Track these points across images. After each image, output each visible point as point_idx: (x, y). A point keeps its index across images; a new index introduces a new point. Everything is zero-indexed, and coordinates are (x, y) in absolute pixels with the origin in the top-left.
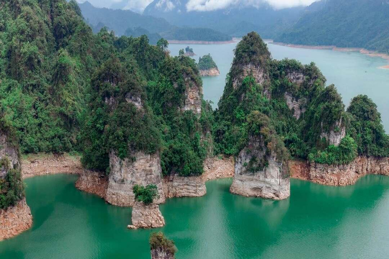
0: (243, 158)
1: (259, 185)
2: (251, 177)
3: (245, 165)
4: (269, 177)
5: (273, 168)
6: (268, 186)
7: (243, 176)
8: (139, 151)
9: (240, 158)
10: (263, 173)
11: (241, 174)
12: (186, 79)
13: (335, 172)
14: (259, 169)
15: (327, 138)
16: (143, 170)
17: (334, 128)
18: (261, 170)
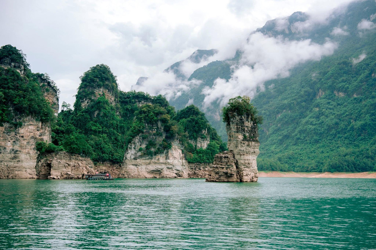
0: (138, 144)
1: (159, 167)
2: (148, 161)
3: (140, 150)
4: (171, 158)
5: (175, 149)
6: (170, 166)
7: (138, 160)
8: (28, 115)
9: (134, 143)
10: (164, 155)
11: (135, 159)
13: (206, 169)
14: (158, 152)
15: (194, 144)
16: (32, 137)
17: (202, 135)
18: (162, 153)
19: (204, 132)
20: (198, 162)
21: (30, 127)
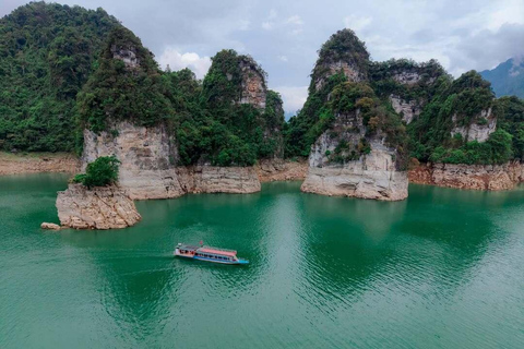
0: (324, 146)
1: (353, 180)
2: (337, 170)
3: (327, 154)
4: (370, 169)
5: (378, 154)
6: (368, 181)
7: (324, 169)
8: (122, 120)
9: (319, 145)
10: (359, 163)
11: (319, 166)
12: (244, 69)
13: (478, 174)
14: (352, 158)
15: (463, 134)
16: (132, 149)
17: (479, 119)
18: (357, 159)
19: (483, 114)
20: (464, 162)
21: (128, 135)
